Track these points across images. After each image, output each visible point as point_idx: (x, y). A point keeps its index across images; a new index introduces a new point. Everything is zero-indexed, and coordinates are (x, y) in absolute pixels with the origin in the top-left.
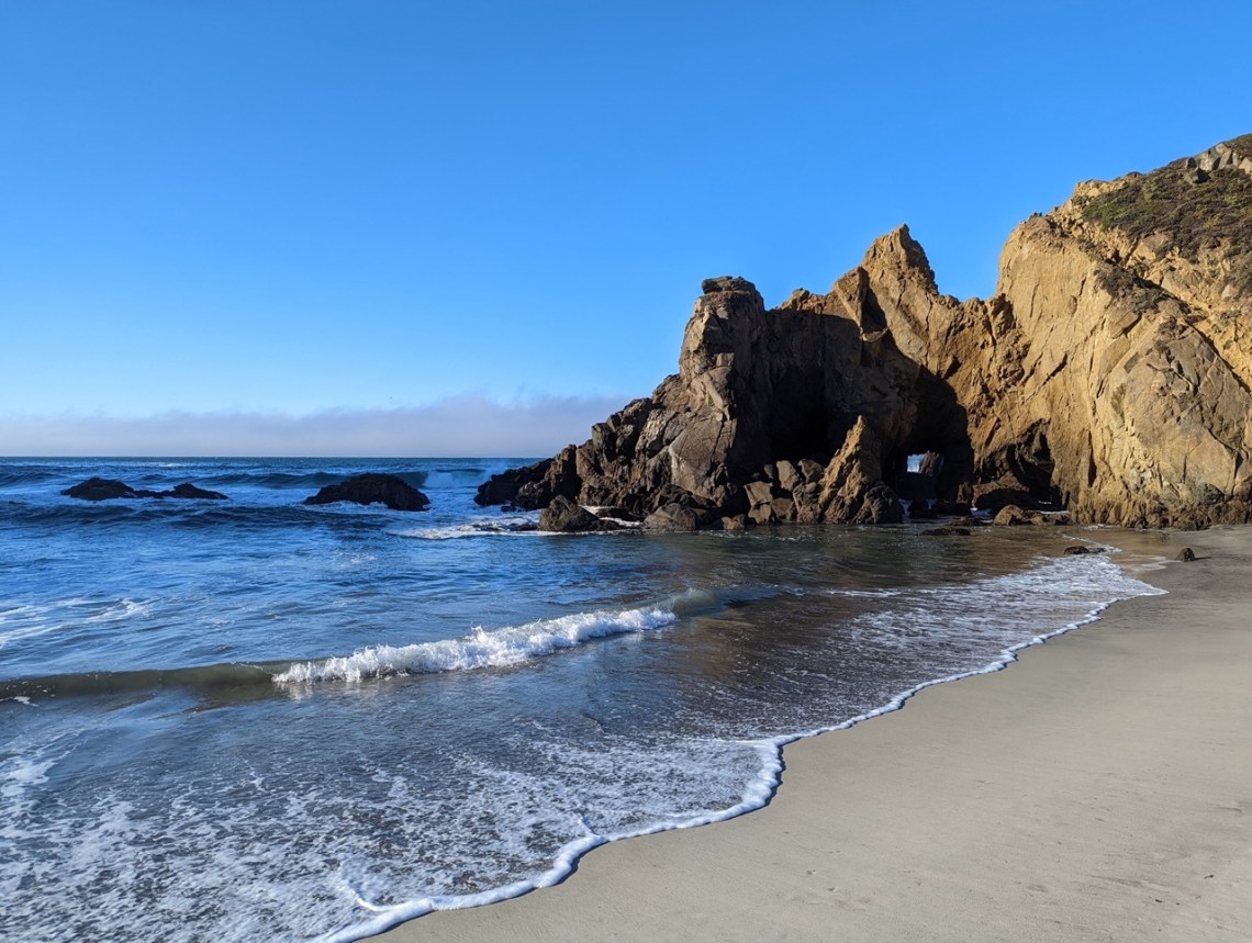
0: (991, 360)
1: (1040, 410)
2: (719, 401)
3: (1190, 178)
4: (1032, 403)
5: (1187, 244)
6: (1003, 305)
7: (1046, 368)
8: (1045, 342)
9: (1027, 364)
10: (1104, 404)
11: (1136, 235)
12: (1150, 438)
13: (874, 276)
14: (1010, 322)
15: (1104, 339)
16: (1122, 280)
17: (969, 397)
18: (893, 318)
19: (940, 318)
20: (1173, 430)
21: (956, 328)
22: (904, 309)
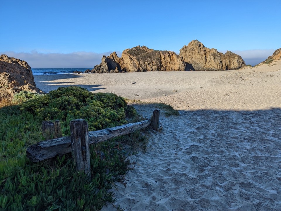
0: (122, 62)
1: (126, 66)
2: (106, 65)
3: (133, 50)
4: (125, 66)
5: (133, 56)
6: (123, 58)
7: (126, 63)
8: (126, 61)
9: (124, 63)
10: (130, 66)
11: (131, 55)
12: (133, 68)
13: (113, 55)
14: (123, 60)
15: (130, 62)
16: (130, 58)
17: (121, 65)
18: (115, 59)
19: (118, 59)
20: (134, 68)
21: (119, 60)
22: (116, 58)
